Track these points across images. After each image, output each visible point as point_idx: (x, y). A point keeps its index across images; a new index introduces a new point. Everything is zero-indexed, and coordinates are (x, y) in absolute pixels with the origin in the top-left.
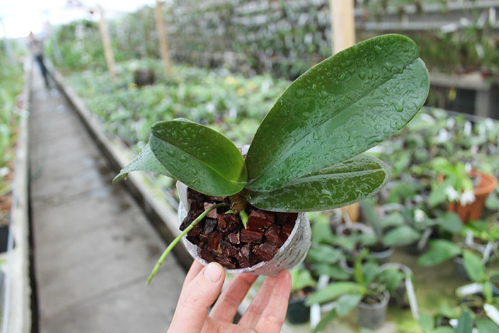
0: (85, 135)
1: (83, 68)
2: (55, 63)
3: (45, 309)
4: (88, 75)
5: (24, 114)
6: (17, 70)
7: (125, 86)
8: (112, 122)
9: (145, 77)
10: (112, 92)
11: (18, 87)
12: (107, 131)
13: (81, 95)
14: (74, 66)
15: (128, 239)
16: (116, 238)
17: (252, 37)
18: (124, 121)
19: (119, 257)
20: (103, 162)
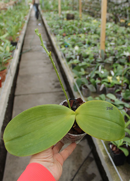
0: (45, 34)
1: (51, 10)
2: (42, 7)
3: (20, 73)
4: (52, 13)
5: (26, 21)
6: (27, 7)
7: (63, 19)
8: (53, 28)
9: (71, 16)
10: (58, 20)
11: (26, 13)
12: (51, 31)
13: (47, 20)
14: (48, 10)
15: (48, 63)
16: (45, 62)
17: (116, 8)
18: (57, 28)
19: (44, 67)
20: (49, 43)
